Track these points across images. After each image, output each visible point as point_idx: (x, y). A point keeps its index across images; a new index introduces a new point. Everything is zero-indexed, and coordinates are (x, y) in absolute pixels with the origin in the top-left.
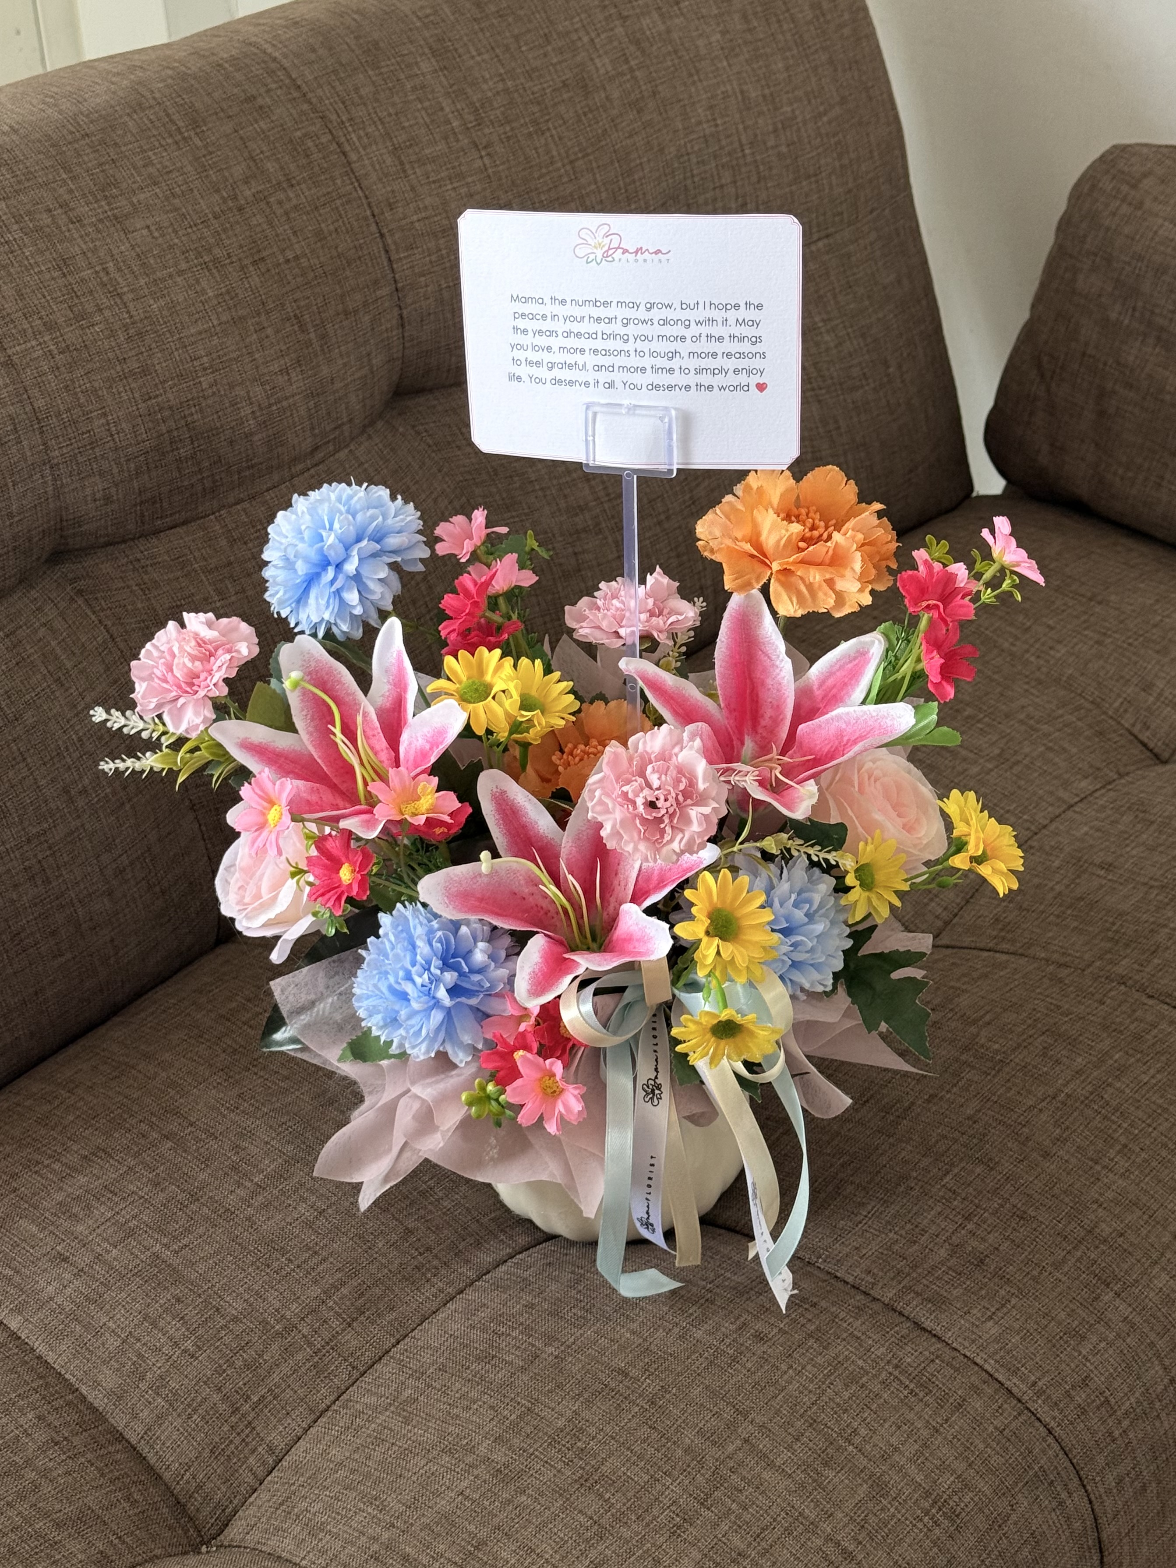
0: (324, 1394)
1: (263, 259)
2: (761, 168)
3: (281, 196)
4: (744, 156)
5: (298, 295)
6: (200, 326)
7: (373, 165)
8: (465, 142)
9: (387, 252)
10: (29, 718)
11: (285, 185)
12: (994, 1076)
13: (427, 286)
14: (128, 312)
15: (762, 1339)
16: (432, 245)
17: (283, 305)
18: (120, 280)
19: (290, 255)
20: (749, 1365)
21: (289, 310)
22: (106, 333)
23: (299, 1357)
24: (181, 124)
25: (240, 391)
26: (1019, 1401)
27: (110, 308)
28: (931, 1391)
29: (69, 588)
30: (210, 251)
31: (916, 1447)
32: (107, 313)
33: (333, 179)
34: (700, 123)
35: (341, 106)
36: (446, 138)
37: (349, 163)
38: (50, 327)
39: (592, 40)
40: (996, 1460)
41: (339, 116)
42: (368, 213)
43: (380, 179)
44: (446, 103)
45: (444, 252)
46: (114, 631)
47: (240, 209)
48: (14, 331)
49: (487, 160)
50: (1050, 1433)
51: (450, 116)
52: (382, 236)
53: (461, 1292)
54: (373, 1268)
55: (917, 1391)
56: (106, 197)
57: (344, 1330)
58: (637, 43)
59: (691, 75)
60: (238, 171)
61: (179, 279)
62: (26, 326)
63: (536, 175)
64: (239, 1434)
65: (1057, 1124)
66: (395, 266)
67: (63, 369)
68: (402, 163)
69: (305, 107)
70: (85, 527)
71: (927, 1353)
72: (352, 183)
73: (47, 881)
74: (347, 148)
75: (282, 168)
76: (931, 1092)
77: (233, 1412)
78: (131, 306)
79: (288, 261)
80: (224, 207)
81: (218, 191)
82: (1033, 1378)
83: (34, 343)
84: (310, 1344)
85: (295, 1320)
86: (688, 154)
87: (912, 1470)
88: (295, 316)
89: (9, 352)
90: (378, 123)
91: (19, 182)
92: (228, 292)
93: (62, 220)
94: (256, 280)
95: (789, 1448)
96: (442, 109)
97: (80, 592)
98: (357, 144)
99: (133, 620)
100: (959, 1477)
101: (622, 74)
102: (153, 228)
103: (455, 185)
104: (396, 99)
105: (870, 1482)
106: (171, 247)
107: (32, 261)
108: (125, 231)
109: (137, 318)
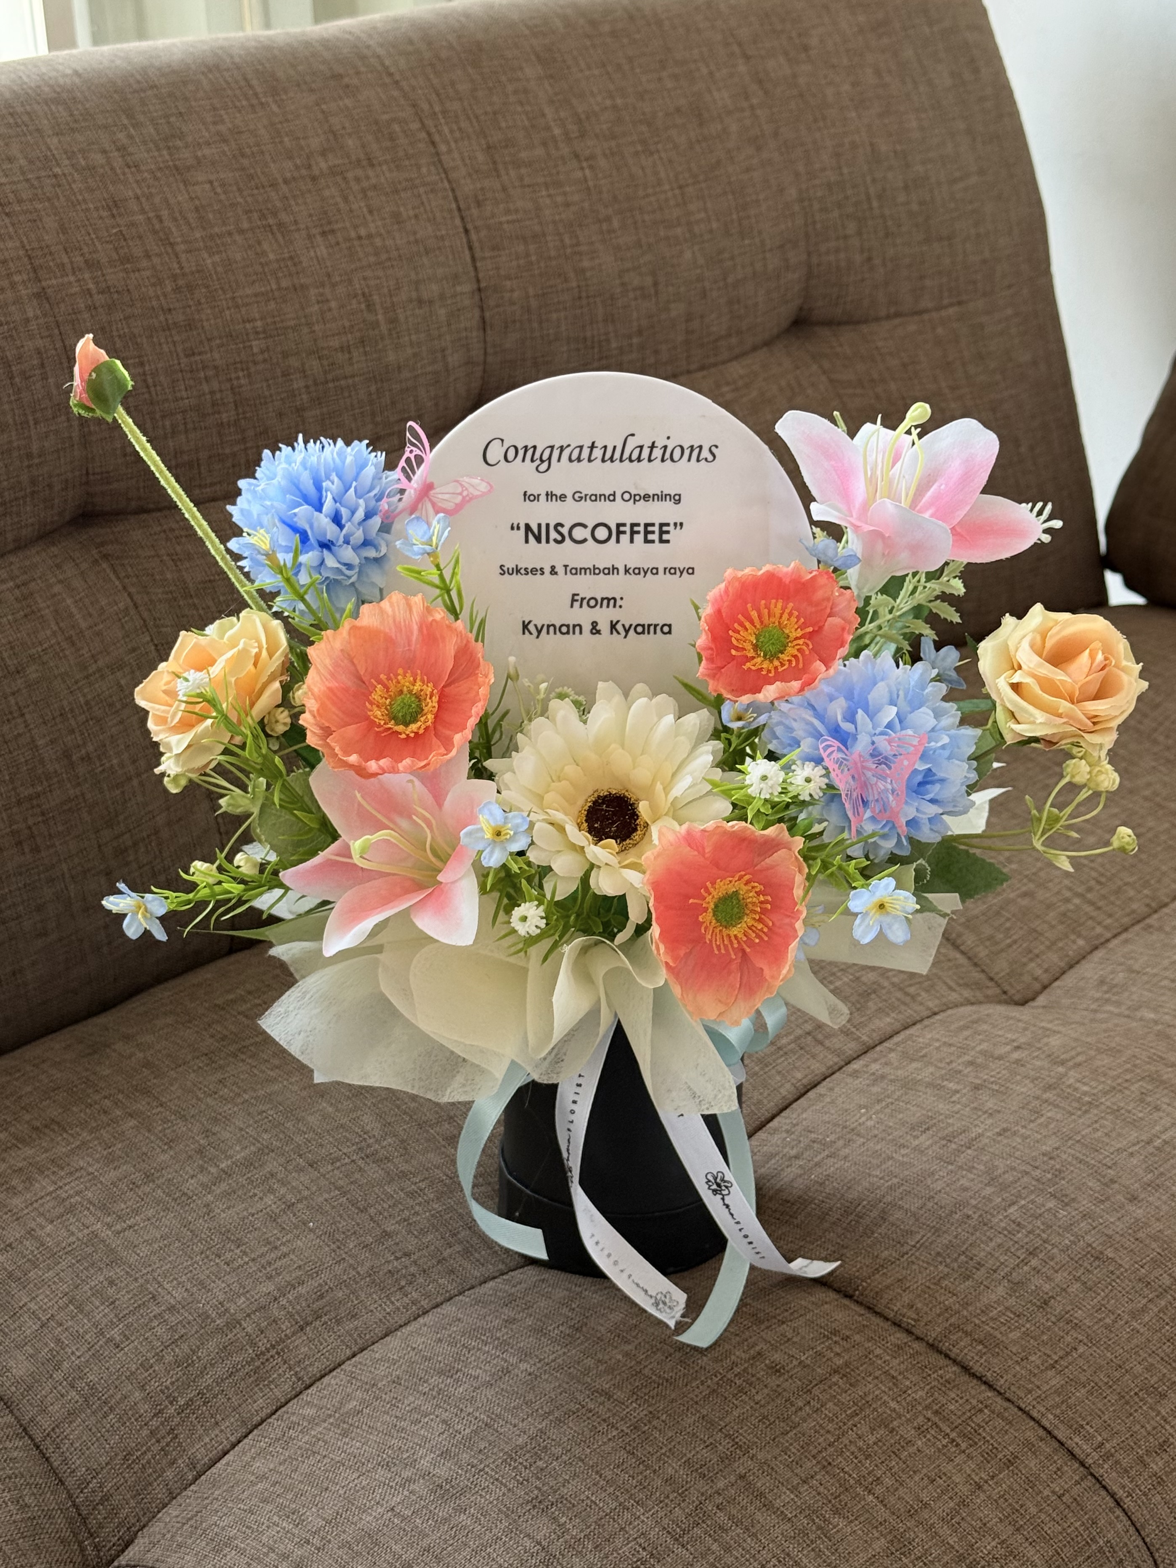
0: (261, 1403)
1: (333, 231)
2: (890, 223)
3: (359, 172)
4: (871, 209)
5: (368, 273)
6: (259, 288)
7: (463, 160)
8: (565, 150)
9: (471, 248)
10: (33, 672)
11: (365, 163)
12: (1080, 1117)
13: (512, 291)
14: (179, 263)
15: (778, 1371)
16: (521, 248)
17: (350, 281)
18: (174, 229)
19: (363, 232)
20: (757, 1398)
21: (357, 286)
22: (153, 280)
23: (237, 1358)
24: (259, 90)
25: (294, 362)
26: (1082, 1464)
27: (159, 255)
28: (976, 1443)
29: (94, 552)
30: (275, 214)
31: (952, 1505)
32: (156, 260)
33: (419, 167)
34: (823, 169)
35: (434, 96)
36: (544, 144)
37: (438, 154)
38: (91, 265)
39: (711, 74)
40: (1051, 1528)
41: (431, 106)
42: (454, 206)
43: (470, 175)
44: (549, 111)
45: (534, 258)
46: (138, 598)
47: (314, 179)
48: (51, 264)
49: (587, 172)
50: (1118, 1504)
51: (552, 124)
52: (466, 231)
53: (437, 1306)
54: (338, 1269)
55: (959, 1440)
56: (169, 148)
57: (294, 1334)
58: (760, 82)
59: (816, 120)
60: (315, 143)
61: (238, 238)
62: (66, 260)
63: (641, 193)
64: (158, 1441)
65: (1148, 1170)
66: (479, 264)
67: (100, 310)
68: (495, 163)
69: (396, 93)
70: (115, 485)
71: (974, 1402)
72: (439, 174)
73: (36, 850)
74: (437, 138)
75: (363, 146)
76: (1005, 1125)
77: (155, 1415)
78: (183, 257)
79: (360, 238)
80: (296, 174)
81: (291, 158)
82: (1100, 1439)
83: (72, 278)
84: (253, 1344)
85: (239, 1316)
86: (810, 200)
87: (945, 1531)
88: (364, 294)
89: (44, 284)
90: (474, 121)
91: (76, 121)
92: (291, 258)
93: (118, 163)
94: (322, 251)
95: (794, 1489)
96: (544, 115)
97: (106, 557)
98: (449, 136)
99: (160, 591)
100: (1003, 1542)
101: (742, 110)
102: (216, 184)
103: (552, 192)
104: (495, 99)
105: (889, 1538)
106: (232, 205)
107: (80, 198)
108: (185, 183)
109: (187, 270)
